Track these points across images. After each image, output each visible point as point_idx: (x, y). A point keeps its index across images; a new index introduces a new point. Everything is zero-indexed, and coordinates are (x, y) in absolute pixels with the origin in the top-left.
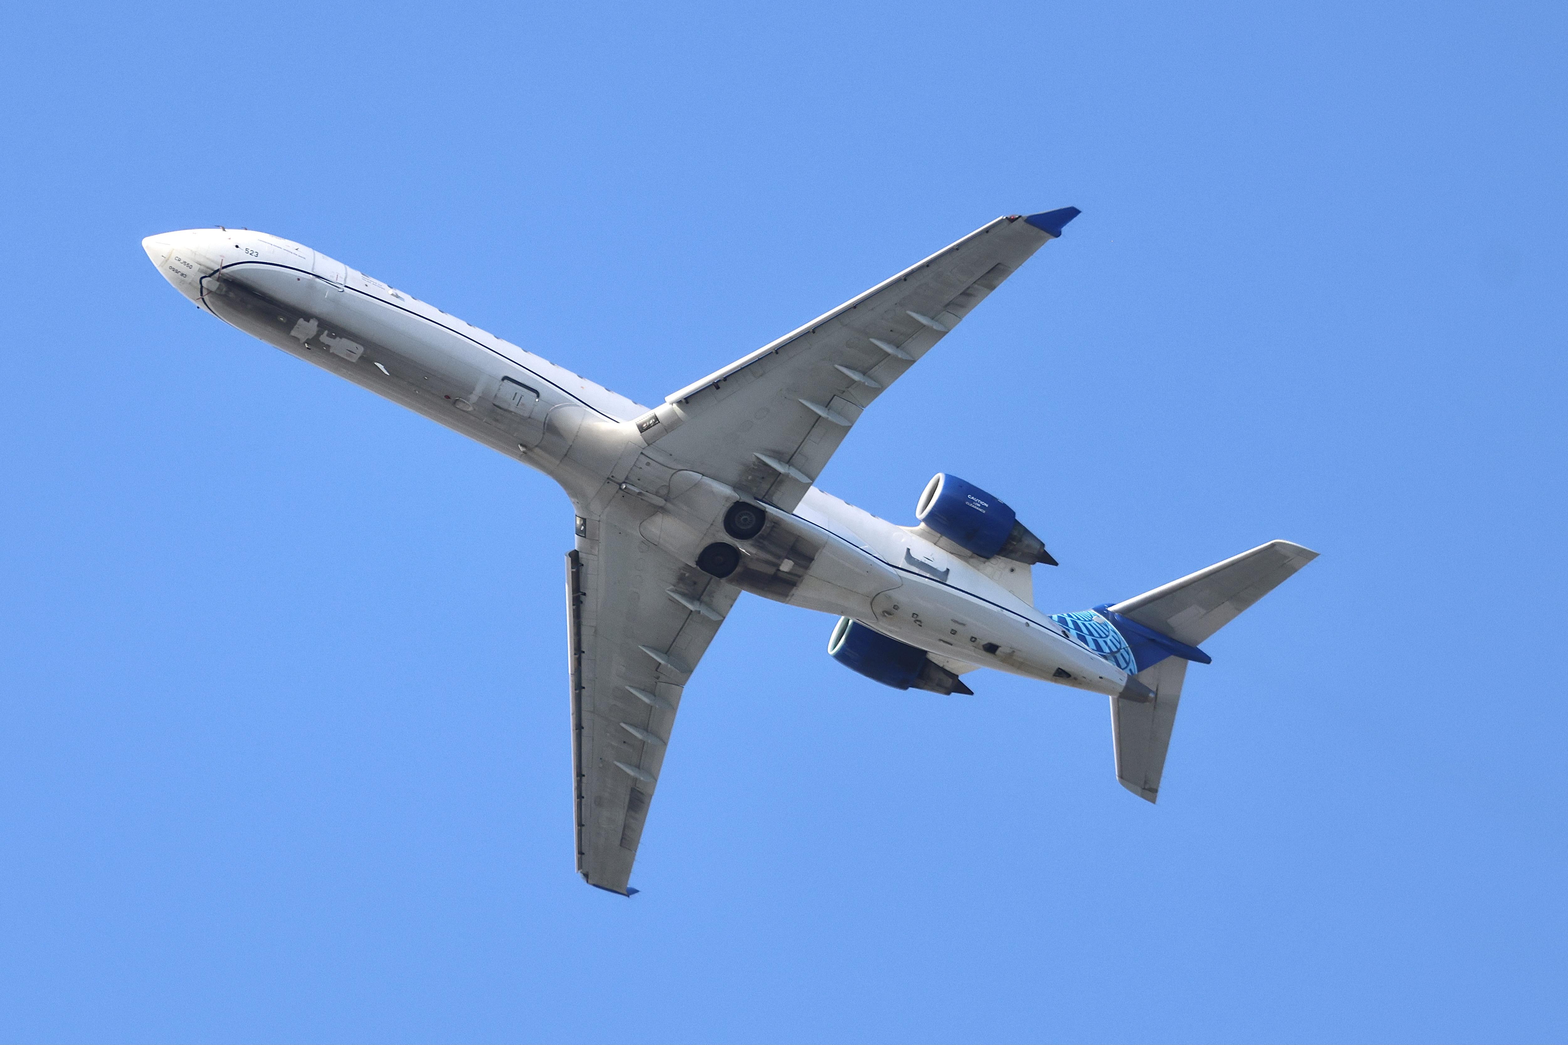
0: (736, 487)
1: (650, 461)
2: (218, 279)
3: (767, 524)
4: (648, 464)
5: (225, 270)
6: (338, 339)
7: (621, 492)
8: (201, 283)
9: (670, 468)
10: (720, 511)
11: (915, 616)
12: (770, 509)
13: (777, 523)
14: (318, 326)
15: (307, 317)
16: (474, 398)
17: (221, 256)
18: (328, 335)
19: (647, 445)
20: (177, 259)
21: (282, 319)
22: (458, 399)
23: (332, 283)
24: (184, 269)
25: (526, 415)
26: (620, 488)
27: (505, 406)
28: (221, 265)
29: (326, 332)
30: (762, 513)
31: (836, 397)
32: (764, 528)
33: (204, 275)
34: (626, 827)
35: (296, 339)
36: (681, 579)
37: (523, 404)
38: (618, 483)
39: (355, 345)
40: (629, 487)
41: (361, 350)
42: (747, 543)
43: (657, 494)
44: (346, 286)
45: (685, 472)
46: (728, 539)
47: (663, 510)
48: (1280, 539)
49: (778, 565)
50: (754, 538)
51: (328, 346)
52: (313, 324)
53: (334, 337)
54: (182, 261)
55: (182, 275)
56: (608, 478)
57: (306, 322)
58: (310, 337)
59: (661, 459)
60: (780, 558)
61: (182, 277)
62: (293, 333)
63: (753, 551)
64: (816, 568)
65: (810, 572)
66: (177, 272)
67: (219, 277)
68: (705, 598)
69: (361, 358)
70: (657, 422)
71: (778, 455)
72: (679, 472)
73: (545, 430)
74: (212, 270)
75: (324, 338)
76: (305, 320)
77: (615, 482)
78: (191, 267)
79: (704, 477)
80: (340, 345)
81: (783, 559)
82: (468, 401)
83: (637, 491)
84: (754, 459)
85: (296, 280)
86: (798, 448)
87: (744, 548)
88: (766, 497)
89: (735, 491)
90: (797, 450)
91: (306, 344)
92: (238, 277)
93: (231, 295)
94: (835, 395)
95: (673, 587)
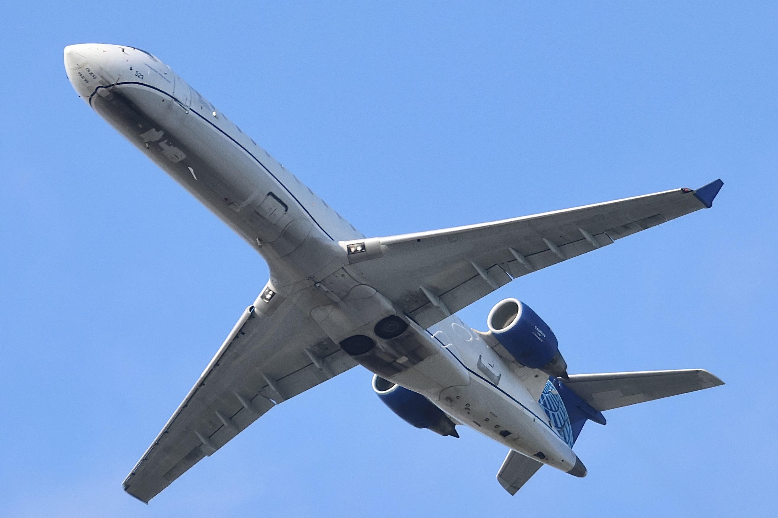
0: (395, 304)
1: (345, 274)
2: (110, 91)
3: (406, 333)
4: (343, 275)
5: (118, 86)
6: (172, 147)
7: (314, 287)
8: (96, 90)
9: (357, 281)
10: (376, 317)
11: (468, 405)
12: (413, 324)
13: (413, 334)
14: (163, 136)
15: (158, 128)
16: (244, 204)
17: (119, 75)
18: (166, 143)
19: (349, 263)
20: (87, 69)
21: (140, 126)
22: (233, 203)
23: (183, 106)
24: (89, 77)
25: (274, 222)
26: (315, 285)
27: (262, 214)
28: (117, 82)
29: (166, 141)
30: (406, 326)
31: (497, 265)
32: (402, 335)
33: (101, 85)
34: (175, 467)
35: (143, 139)
36: (319, 344)
37: (275, 215)
38: (315, 282)
39: (182, 153)
40: (322, 286)
41: (184, 156)
42: (384, 341)
43: (338, 294)
44: (190, 109)
45: (368, 286)
46: (372, 335)
47: (336, 305)
48: (701, 368)
49: (395, 358)
50: (391, 339)
51: (162, 149)
52: (160, 134)
53: (170, 145)
54: (90, 72)
55: (86, 80)
56: (310, 277)
57: (156, 132)
58: (153, 141)
59: (354, 275)
60: (401, 355)
61: (85, 82)
62: (141, 135)
63: (385, 346)
64: (421, 366)
65: (415, 367)
66: (83, 77)
67: (112, 90)
68: (328, 359)
69: (182, 162)
70: (364, 250)
71: (435, 291)
72: (362, 286)
73: (281, 235)
74: (109, 83)
75: (163, 144)
76: (156, 130)
77: (313, 280)
78: (95, 78)
79: (377, 293)
80: (172, 151)
81: (403, 356)
82: (239, 205)
83: (326, 290)
84: (418, 289)
85: (162, 100)
86: (452, 290)
87: (381, 343)
88: (412, 313)
89: (394, 306)
90: (450, 291)
91: (147, 144)
92: (125, 92)
93: (114, 102)
94: (497, 264)
95: (310, 347)
